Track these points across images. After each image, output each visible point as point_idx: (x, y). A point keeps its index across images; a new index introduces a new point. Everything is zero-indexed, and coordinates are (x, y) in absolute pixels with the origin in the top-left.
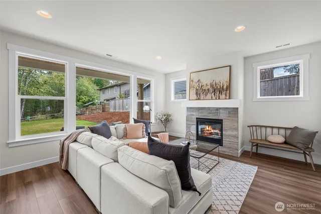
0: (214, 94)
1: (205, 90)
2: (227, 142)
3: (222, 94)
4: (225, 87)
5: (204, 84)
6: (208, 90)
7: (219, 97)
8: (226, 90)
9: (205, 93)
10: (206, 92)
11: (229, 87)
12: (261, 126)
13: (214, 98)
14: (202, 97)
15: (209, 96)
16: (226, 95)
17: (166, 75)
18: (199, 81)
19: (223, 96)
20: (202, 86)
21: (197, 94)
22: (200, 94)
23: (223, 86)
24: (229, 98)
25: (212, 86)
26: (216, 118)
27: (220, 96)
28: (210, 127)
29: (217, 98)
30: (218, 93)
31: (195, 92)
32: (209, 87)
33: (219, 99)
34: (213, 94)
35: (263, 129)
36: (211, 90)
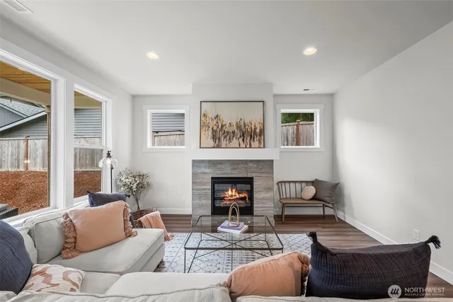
0: (243, 140)
1: (228, 132)
2: (260, 209)
3: (254, 140)
4: (258, 131)
5: (226, 122)
6: (233, 132)
7: (250, 144)
8: (260, 135)
9: (228, 137)
10: (230, 136)
11: (262, 132)
13: (242, 145)
14: (224, 143)
15: (235, 142)
16: (260, 142)
17: (134, 97)
18: (217, 116)
19: (257, 143)
20: (222, 126)
21: (214, 138)
22: (219, 139)
23: (255, 129)
24: (264, 147)
25: (239, 127)
26: (245, 176)
27: (252, 143)
28: (234, 190)
29: (248, 146)
30: (249, 138)
31: (210, 134)
32: (235, 128)
33: (250, 147)
34: (241, 140)
35: (293, 185)
36: (238, 133)
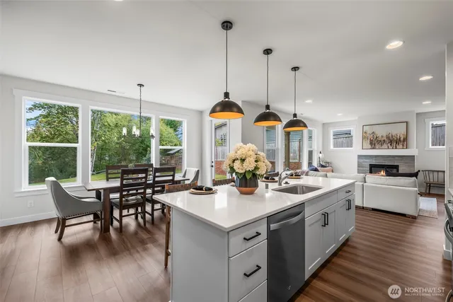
0: (391, 144)
1: (380, 141)
3: (399, 144)
4: (402, 139)
5: (379, 135)
6: (384, 141)
8: (404, 141)
9: (380, 143)
10: (382, 142)
11: (406, 140)
12: (433, 171)
13: (390, 147)
14: (377, 147)
15: (385, 146)
16: (403, 145)
17: (324, 124)
18: (373, 133)
19: (401, 146)
20: (377, 137)
21: (371, 143)
22: (374, 144)
23: (400, 138)
24: (407, 148)
25: (388, 137)
26: (392, 164)
27: (397, 146)
29: (394, 148)
30: (395, 143)
31: (369, 142)
32: (385, 138)
33: (396, 148)
34: (389, 145)
35: (436, 174)
36: (387, 141)
